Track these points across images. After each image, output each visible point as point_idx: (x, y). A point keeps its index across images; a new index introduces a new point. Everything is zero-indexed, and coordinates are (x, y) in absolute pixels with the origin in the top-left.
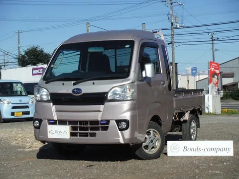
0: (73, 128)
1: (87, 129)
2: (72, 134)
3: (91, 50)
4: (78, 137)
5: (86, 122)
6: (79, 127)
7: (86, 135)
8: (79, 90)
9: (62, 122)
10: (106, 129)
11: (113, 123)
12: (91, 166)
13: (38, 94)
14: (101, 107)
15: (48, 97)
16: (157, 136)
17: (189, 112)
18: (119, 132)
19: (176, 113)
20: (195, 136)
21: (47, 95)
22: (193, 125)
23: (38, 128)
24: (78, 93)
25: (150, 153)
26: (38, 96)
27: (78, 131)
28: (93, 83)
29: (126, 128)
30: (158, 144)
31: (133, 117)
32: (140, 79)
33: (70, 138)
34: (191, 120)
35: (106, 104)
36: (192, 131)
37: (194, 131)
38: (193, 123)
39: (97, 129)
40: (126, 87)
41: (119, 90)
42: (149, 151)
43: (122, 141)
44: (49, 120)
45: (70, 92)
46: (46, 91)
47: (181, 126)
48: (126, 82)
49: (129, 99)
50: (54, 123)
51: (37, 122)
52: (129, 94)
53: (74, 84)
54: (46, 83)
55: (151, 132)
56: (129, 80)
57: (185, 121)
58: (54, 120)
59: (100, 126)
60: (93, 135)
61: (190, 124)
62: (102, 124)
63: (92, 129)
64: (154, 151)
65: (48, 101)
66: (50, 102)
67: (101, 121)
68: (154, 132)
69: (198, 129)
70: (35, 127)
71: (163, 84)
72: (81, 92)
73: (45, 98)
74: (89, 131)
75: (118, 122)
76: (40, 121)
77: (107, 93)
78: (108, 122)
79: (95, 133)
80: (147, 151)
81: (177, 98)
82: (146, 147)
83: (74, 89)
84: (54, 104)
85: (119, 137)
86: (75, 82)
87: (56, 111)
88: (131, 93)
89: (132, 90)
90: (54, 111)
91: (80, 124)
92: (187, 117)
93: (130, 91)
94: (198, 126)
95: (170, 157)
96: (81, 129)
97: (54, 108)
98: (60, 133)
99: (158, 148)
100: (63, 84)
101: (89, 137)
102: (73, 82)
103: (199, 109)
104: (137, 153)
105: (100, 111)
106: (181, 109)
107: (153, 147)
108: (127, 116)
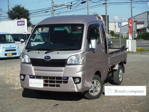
0: (46, 81)
1: (54, 82)
2: (45, 85)
3: (56, 29)
4: (49, 87)
5: (53, 78)
6: (49, 80)
7: (54, 86)
8: (49, 57)
9: (38, 77)
10: (66, 82)
11: (71, 79)
12: (57, 105)
13: (23, 58)
14: (63, 68)
15: (29, 60)
16: (98, 84)
17: (118, 64)
18: (75, 85)
19: (110, 67)
20: (121, 78)
21: (28, 59)
22: (120, 72)
23: (23, 80)
24: (48, 59)
25: (94, 95)
26: (23, 59)
27: (49, 83)
28: (58, 53)
29: (79, 83)
30: (99, 89)
31: (83, 75)
32: (88, 50)
33: (44, 87)
34: (119, 69)
35: (66, 66)
36: (120, 76)
37: (121, 76)
38: (120, 71)
39: (61, 82)
40: (79, 56)
41: (74, 58)
42: (93, 94)
43: (76, 91)
44: (30, 75)
45: (43, 58)
46: (28, 56)
47: (113, 73)
48: (79, 53)
49: (81, 63)
50: (33, 77)
51: (22, 76)
52: (81, 61)
53: (46, 53)
54: (28, 51)
55: (95, 82)
56: (81, 51)
57: (116, 70)
58: (33, 76)
59: (62, 80)
60: (58, 86)
61: (119, 71)
62: (63, 79)
63: (57, 82)
64: (96, 94)
65: (29, 63)
66: (30, 64)
67: (63, 77)
68: (97, 81)
69: (123, 73)
70: (21, 80)
71: (102, 50)
72: (50, 58)
73: (27, 61)
74: (56, 84)
75: (74, 78)
76: (24, 76)
77: (67, 60)
78: (68, 78)
79: (60, 85)
80: (92, 94)
81: (111, 57)
82: (92, 91)
83: (46, 57)
84: (33, 65)
85: (75, 88)
86: (46, 51)
87: (34, 70)
88: (82, 59)
89: (83, 58)
90: (33, 70)
91: (50, 79)
92: (116, 67)
93: (81, 58)
94: (124, 72)
95: (106, 96)
96: (50, 82)
97: (33, 68)
98: (37, 84)
99: (99, 92)
100: (39, 53)
101: (55, 87)
102: (45, 52)
103: (124, 62)
104: (86, 95)
105: (62, 71)
106: (113, 64)
107: (96, 91)
108: (80, 74)
